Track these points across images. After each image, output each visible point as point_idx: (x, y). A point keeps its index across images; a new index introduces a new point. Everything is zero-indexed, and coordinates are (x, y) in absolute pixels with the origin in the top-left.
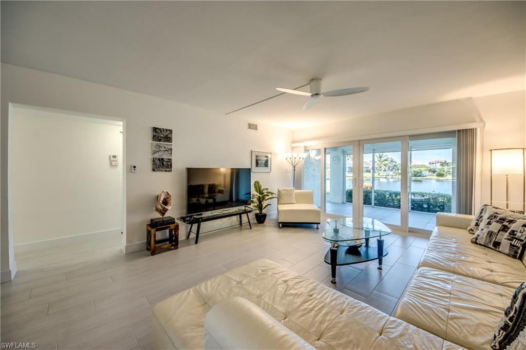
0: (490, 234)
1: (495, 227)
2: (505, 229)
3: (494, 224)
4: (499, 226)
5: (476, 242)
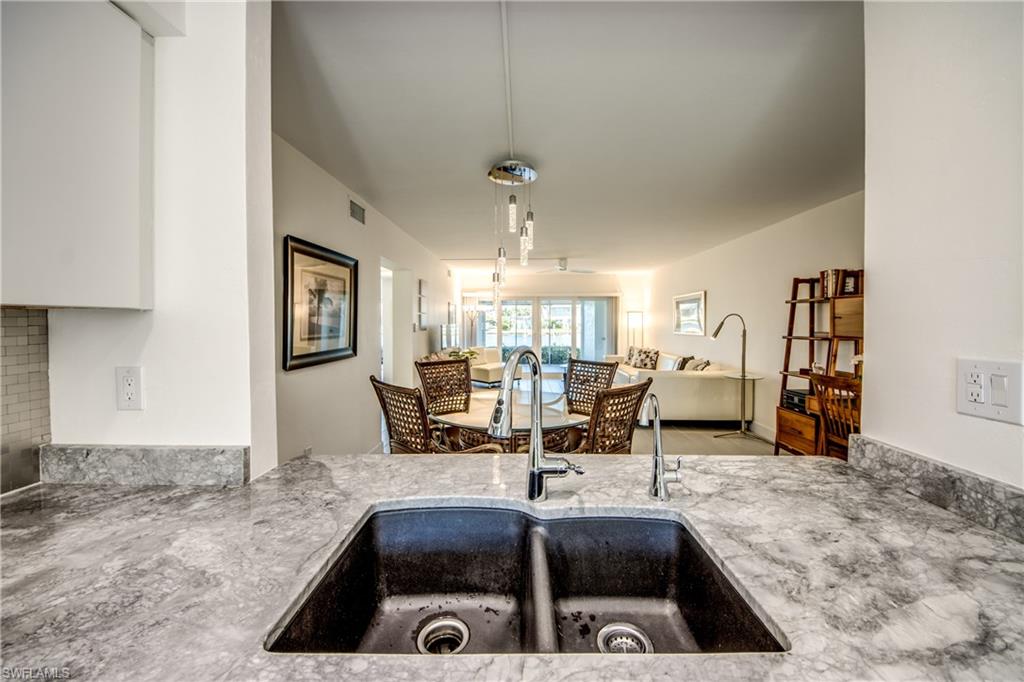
0: (642, 360)
1: (643, 356)
2: (648, 356)
5: (635, 366)
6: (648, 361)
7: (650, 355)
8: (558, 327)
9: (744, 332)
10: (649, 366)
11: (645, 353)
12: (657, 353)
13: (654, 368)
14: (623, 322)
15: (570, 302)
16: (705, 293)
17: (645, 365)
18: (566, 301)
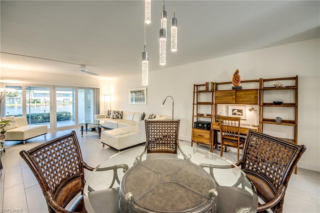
0: (116, 116)
1: (117, 114)
2: (119, 114)
3: (116, 113)
4: (117, 113)
5: (113, 118)
6: (119, 115)
7: (120, 113)
8: (38, 102)
9: (173, 102)
10: (120, 117)
11: (117, 112)
12: (122, 112)
13: (122, 118)
14: (102, 99)
15: (71, 89)
16: (147, 88)
17: (118, 117)
18: (69, 89)
